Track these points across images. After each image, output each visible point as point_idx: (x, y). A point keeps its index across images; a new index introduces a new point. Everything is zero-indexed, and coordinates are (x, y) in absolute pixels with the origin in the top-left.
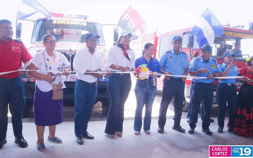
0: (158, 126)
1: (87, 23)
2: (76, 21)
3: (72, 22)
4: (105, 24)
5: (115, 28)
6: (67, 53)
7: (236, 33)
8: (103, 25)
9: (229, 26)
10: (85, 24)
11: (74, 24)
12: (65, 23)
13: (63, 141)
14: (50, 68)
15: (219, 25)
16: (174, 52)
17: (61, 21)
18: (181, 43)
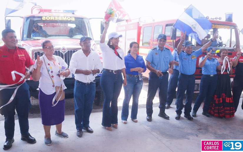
0: (146, 115)
1: (75, 18)
2: (64, 17)
3: (61, 17)
4: (91, 18)
5: (101, 22)
6: (61, 51)
7: (214, 25)
8: (90, 19)
9: (208, 18)
10: (73, 19)
11: (63, 19)
12: (54, 19)
13: (69, 136)
14: (52, 72)
15: (199, 18)
16: (159, 49)
17: (50, 17)
18: (165, 41)
